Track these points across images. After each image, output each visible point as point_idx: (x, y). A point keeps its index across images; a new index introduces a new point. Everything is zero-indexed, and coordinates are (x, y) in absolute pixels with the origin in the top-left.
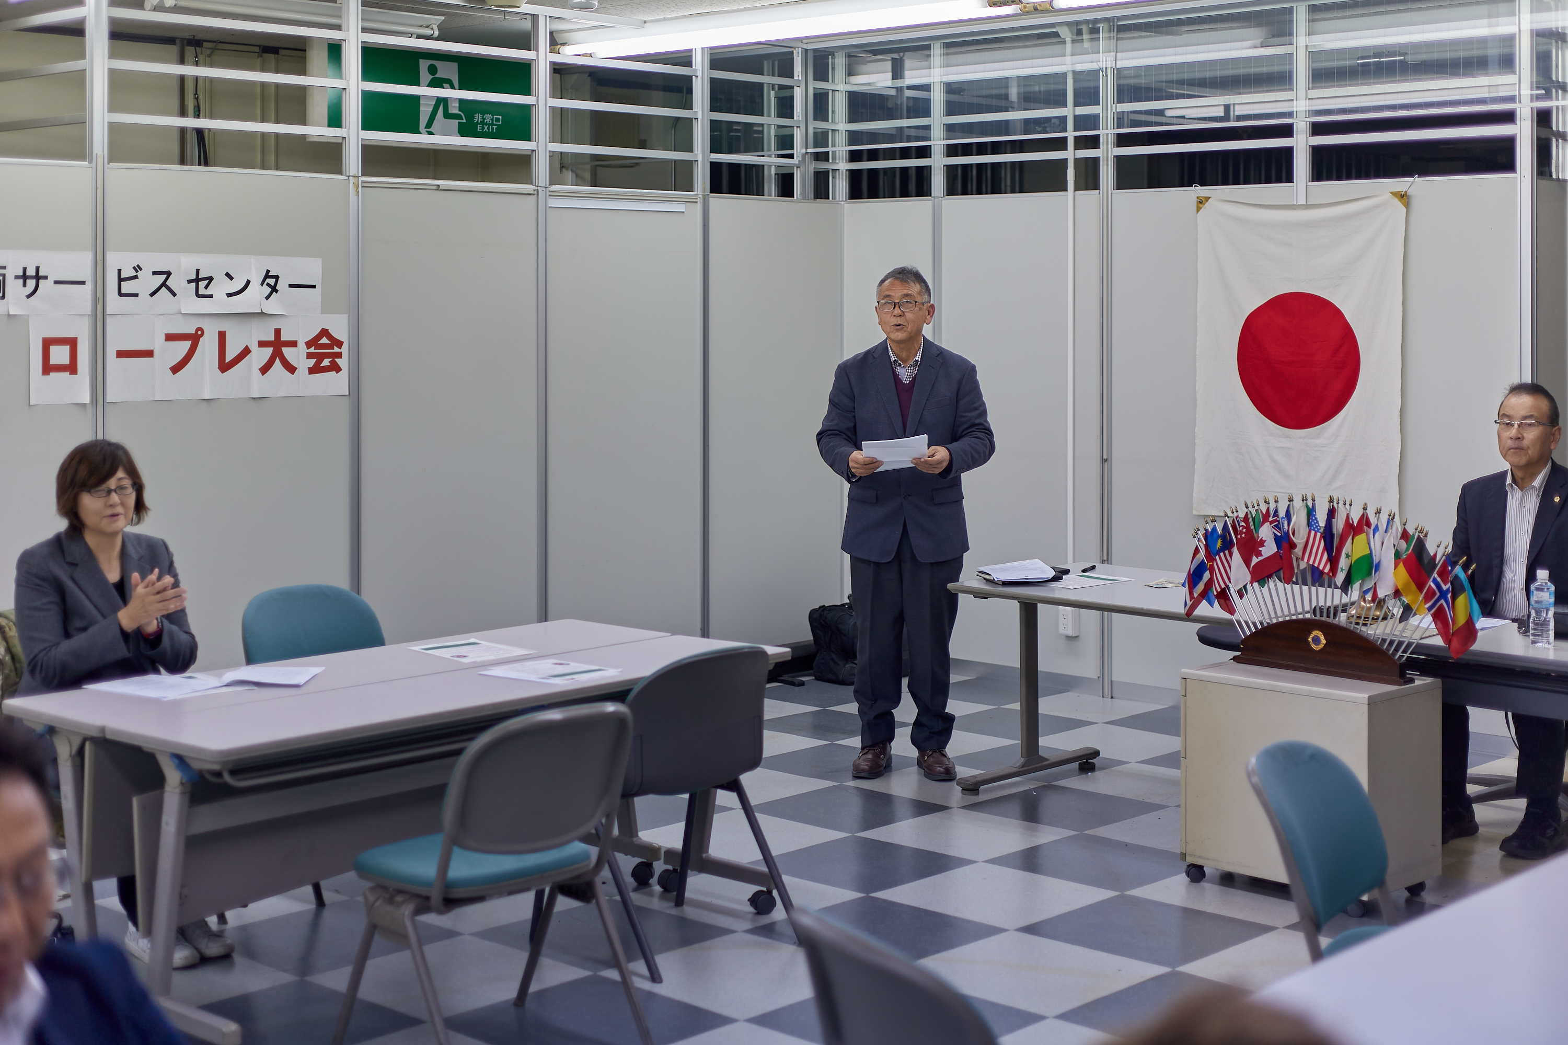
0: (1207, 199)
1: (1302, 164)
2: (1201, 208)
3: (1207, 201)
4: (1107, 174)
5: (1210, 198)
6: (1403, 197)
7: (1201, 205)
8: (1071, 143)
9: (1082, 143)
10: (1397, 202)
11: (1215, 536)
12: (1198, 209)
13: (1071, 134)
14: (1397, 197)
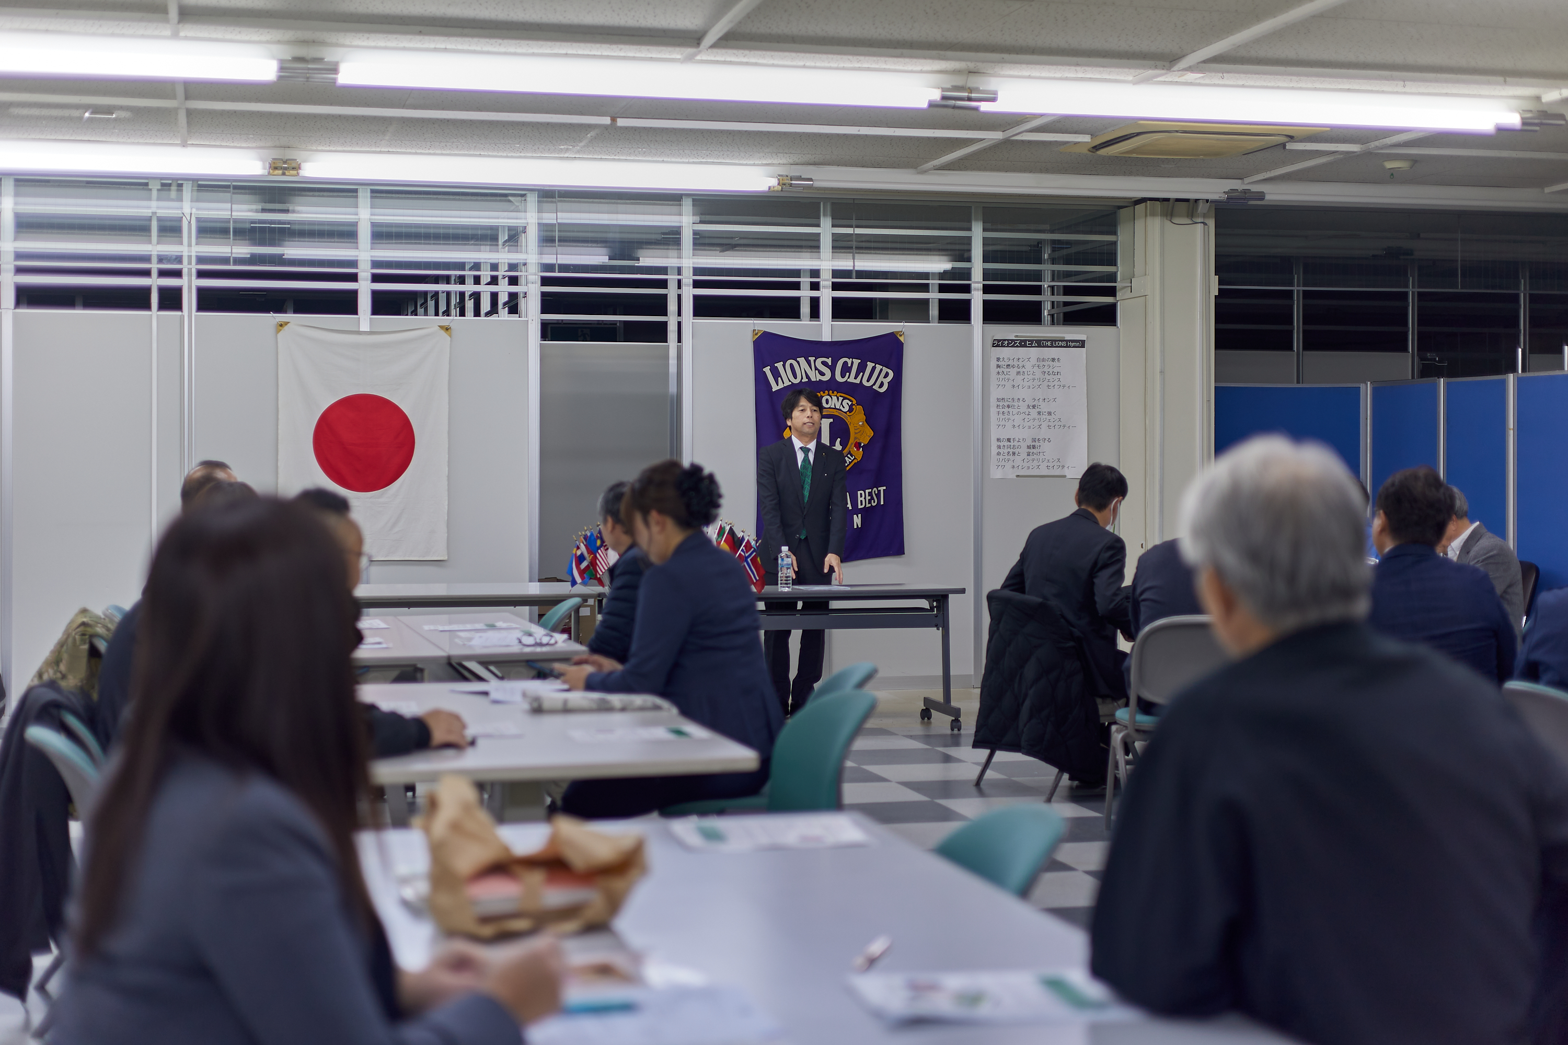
0: (287, 323)
1: (365, 303)
2: (281, 330)
3: (286, 325)
4: (189, 299)
5: (289, 322)
6: (447, 329)
7: (281, 328)
8: (154, 273)
9: (163, 273)
10: (443, 332)
11: (592, 538)
12: (278, 331)
13: (154, 267)
14: (442, 329)
